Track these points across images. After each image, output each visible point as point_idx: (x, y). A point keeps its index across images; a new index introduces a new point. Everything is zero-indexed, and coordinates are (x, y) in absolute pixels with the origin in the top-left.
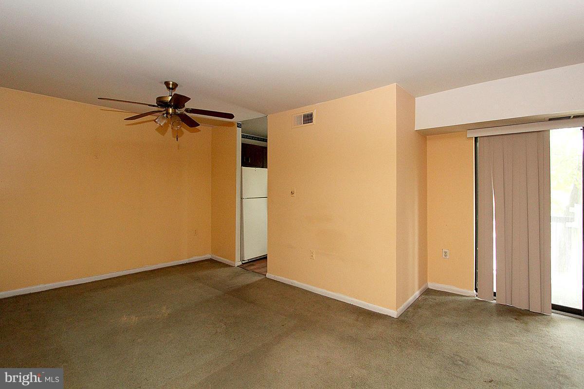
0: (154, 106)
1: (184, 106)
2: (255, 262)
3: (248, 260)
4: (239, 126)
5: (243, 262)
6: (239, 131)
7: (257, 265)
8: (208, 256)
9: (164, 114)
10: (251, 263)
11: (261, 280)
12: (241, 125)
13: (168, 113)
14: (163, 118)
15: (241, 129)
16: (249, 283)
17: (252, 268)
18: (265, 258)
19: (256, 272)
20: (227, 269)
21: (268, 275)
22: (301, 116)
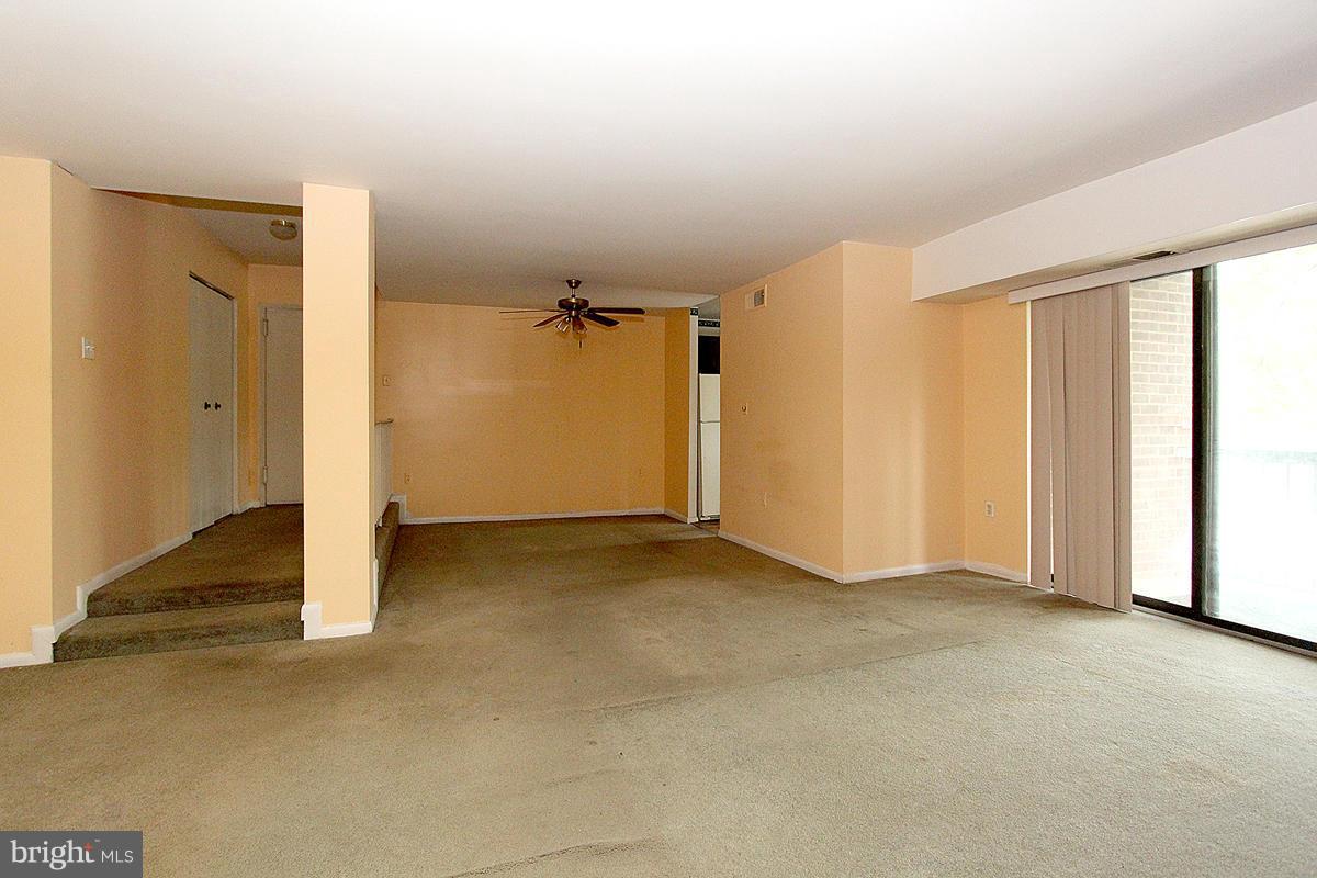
3: (710, 517)
4: (694, 312)
5: (702, 519)
6: (694, 320)
8: (658, 510)
9: (565, 319)
10: (714, 522)
11: (707, 538)
12: (696, 310)
13: (570, 317)
15: (696, 316)
16: (688, 538)
20: (673, 524)
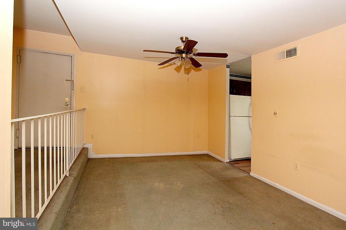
0: (173, 53)
1: (192, 52)
2: (240, 162)
3: (234, 159)
4: (228, 67)
5: (231, 160)
7: (241, 165)
8: (205, 152)
9: (180, 58)
10: (236, 162)
11: (246, 177)
13: (182, 58)
14: (180, 61)
15: (229, 69)
16: (237, 177)
17: (238, 165)
18: (248, 160)
19: (241, 170)
20: (219, 163)
21: (252, 174)
22: (283, 52)
